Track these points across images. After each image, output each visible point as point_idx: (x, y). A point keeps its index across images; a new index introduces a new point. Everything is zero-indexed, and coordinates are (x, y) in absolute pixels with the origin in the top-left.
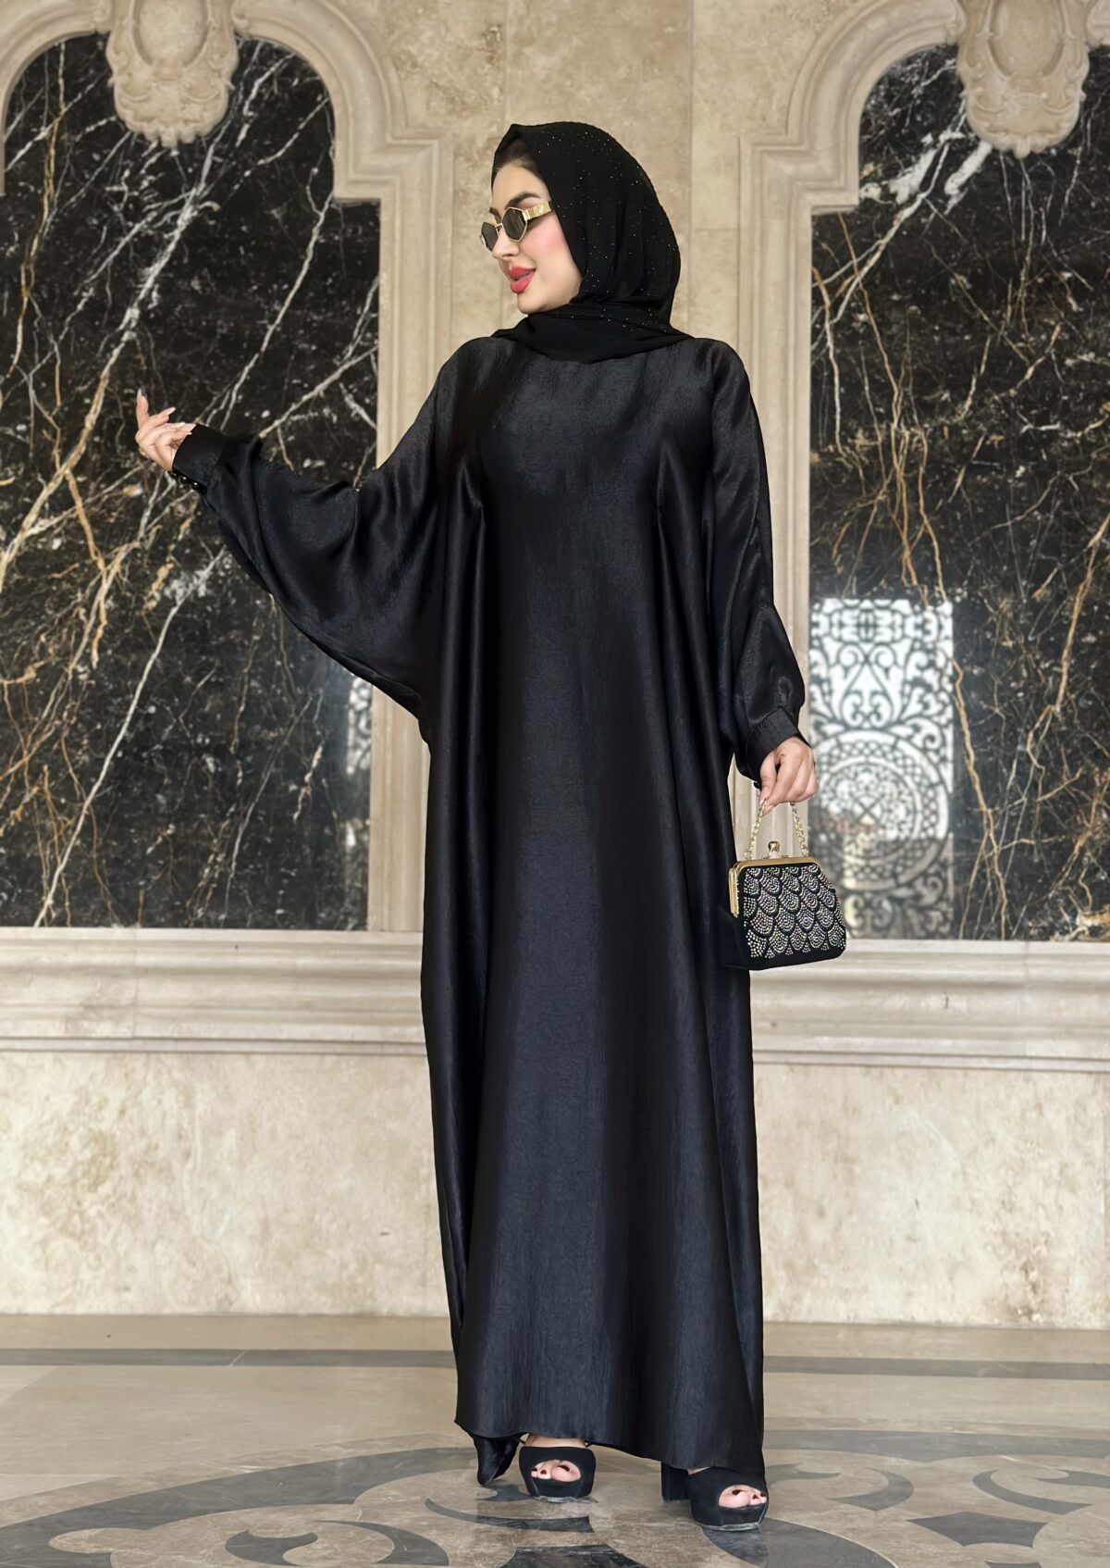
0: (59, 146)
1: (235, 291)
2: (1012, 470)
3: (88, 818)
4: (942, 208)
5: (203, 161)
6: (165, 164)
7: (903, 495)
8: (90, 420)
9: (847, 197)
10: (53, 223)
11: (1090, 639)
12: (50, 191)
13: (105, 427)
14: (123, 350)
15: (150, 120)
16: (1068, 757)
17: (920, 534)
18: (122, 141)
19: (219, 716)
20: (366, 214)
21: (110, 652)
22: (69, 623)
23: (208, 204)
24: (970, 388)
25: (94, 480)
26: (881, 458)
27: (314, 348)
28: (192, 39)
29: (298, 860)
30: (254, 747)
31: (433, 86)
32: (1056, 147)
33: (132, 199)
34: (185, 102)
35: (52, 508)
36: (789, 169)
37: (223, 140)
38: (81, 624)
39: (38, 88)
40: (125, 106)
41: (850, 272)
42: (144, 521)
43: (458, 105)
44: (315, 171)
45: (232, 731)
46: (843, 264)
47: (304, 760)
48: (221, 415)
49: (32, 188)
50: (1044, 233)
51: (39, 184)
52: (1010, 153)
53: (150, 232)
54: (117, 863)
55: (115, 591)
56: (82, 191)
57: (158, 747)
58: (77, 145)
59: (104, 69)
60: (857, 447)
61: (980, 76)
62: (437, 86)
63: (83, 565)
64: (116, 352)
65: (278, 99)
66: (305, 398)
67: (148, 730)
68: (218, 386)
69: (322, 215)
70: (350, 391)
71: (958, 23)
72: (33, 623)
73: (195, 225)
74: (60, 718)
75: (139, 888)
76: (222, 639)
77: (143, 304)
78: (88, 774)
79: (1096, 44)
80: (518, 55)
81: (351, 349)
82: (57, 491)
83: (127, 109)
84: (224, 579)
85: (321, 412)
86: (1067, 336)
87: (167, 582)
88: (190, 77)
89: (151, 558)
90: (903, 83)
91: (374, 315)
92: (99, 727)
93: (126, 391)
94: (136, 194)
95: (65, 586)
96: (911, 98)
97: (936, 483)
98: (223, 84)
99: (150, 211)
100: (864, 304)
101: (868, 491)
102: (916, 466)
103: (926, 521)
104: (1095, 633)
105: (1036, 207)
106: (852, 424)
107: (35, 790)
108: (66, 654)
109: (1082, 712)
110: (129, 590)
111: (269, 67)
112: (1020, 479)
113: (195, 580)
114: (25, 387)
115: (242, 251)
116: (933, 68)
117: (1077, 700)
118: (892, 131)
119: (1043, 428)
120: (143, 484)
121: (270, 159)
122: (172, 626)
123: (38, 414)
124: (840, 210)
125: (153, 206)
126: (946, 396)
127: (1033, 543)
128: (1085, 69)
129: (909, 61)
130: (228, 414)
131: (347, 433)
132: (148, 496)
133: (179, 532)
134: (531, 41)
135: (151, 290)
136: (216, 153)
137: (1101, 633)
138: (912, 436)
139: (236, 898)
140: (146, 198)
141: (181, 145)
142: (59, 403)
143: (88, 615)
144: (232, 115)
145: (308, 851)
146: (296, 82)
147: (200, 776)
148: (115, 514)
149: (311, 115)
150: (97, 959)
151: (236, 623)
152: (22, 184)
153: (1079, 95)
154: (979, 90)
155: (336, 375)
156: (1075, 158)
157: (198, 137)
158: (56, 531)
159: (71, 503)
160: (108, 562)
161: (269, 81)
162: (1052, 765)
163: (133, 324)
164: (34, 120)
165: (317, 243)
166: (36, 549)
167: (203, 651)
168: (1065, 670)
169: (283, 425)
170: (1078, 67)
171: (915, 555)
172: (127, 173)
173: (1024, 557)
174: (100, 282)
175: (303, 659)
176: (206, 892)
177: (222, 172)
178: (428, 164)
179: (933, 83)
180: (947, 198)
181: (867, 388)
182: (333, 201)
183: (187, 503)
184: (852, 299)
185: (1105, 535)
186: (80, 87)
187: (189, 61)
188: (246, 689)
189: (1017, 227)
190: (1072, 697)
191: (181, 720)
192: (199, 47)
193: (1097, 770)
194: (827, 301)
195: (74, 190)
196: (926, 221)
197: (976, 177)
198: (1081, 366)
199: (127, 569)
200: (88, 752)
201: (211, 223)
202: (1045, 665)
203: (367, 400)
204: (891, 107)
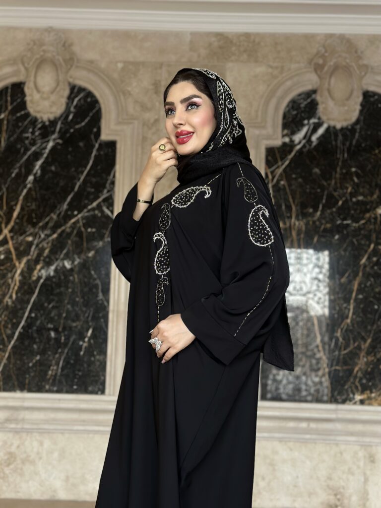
0: (8, 120)
1: (66, 170)
2: (334, 236)
3: (10, 353)
4: (310, 145)
5: (56, 126)
6: (44, 127)
8: (15, 214)
9: (278, 142)
10: (5, 146)
11: (361, 296)
12: (4, 135)
13: (20, 216)
14: (27, 191)
15: (39, 112)
16: (353, 338)
18: (29, 119)
19: (56, 318)
20: (112, 145)
22: (6, 284)
23: (58, 141)
24: (318, 207)
25: (16, 233)
26: (288, 231)
27: (93, 190)
28: (53, 85)
29: (82, 369)
30: (68, 328)
31: (136, 102)
32: (351, 125)
33: (32, 139)
34: (51, 106)
35: (1, 244)
36: (257, 132)
37: (65, 119)
38: (9, 285)
39: (1, 101)
41: (278, 167)
42: (33, 249)
43: (144, 108)
45: (60, 323)
46: (276, 164)
47: (85, 334)
48: (60, 213)
50: (346, 155)
52: (334, 127)
53: (38, 150)
54: (19, 369)
55: (22, 274)
56: (15, 136)
57: (35, 328)
58: (14, 120)
59: (23, 94)
61: (324, 101)
63: (11, 264)
64: (25, 191)
65: (83, 105)
66: (90, 207)
67: (31, 323)
68: (60, 203)
69: (97, 146)
70: (104, 205)
71: (317, 82)
73: (54, 149)
75: (26, 378)
76: (58, 291)
77: (35, 175)
78: (10, 337)
79: (365, 90)
81: (105, 191)
82: (3, 238)
83: (31, 108)
84: (60, 270)
85: (95, 213)
86: (353, 191)
87: (40, 270)
88: (53, 98)
89: (35, 262)
90: (297, 103)
91: (113, 180)
92: (14, 321)
93: (29, 204)
94: (33, 137)
95: (5, 271)
96: (300, 108)
97: (307, 241)
98: (64, 101)
99: (38, 143)
100: (283, 177)
102: (300, 234)
104: (362, 294)
105: (343, 146)
108: (4, 295)
109: (358, 323)
110: (26, 273)
111: (80, 94)
112: (336, 240)
113: (50, 270)
115: (69, 157)
116: (308, 98)
117: (356, 318)
118: (294, 119)
119: (345, 222)
120: (33, 237)
121: (80, 126)
122: (42, 286)
124: (275, 146)
125: (40, 141)
126: (311, 210)
127: (341, 262)
128: (361, 99)
129: (300, 95)
130: (63, 213)
131: (103, 220)
132: (34, 240)
133: (44, 253)
135: (38, 170)
136: (62, 123)
137: (365, 294)
138: (299, 224)
139: (60, 382)
140: (37, 139)
141: (50, 121)
142: (5, 208)
143: (12, 282)
144: (67, 111)
145: (85, 365)
146: (89, 100)
147: (49, 338)
148: (23, 247)
149: (94, 111)
150: (11, 403)
151: (63, 285)
153: (358, 108)
154: (324, 106)
155: (101, 199)
156: (356, 129)
157: (55, 118)
158: (3, 252)
159: (7, 243)
160: (20, 263)
161: (80, 100)
162: (347, 340)
163: (32, 181)
165: (95, 156)
167: (52, 294)
168: (352, 307)
169: (82, 217)
170: (358, 98)
172: (31, 130)
173: (338, 267)
174: (20, 168)
175: (86, 298)
176: (49, 379)
177: (63, 130)
178: (133, 129)
179: (309, 103)
180: (312, 142)
181: (283, 207)
182: (101, 141)
183: (48, 243)
184: (279, 176)
185: (367, 260)
186: (16, 100)
187: (52, 92)
188: (66, 308)
189: (337, 153)
190: (354, 317)
191: (43, 318)
192: (56, 88)
193: (362, 343)
194: (270, 177)
195: (12, 135)
196: (305, 150)
197: (323, 136)
198: (358, 201)
199: (26, 266)
200: (10, 329)
201: (59, 147)
202: (345, 305)
203: (111, 208)
204: (294, 110)
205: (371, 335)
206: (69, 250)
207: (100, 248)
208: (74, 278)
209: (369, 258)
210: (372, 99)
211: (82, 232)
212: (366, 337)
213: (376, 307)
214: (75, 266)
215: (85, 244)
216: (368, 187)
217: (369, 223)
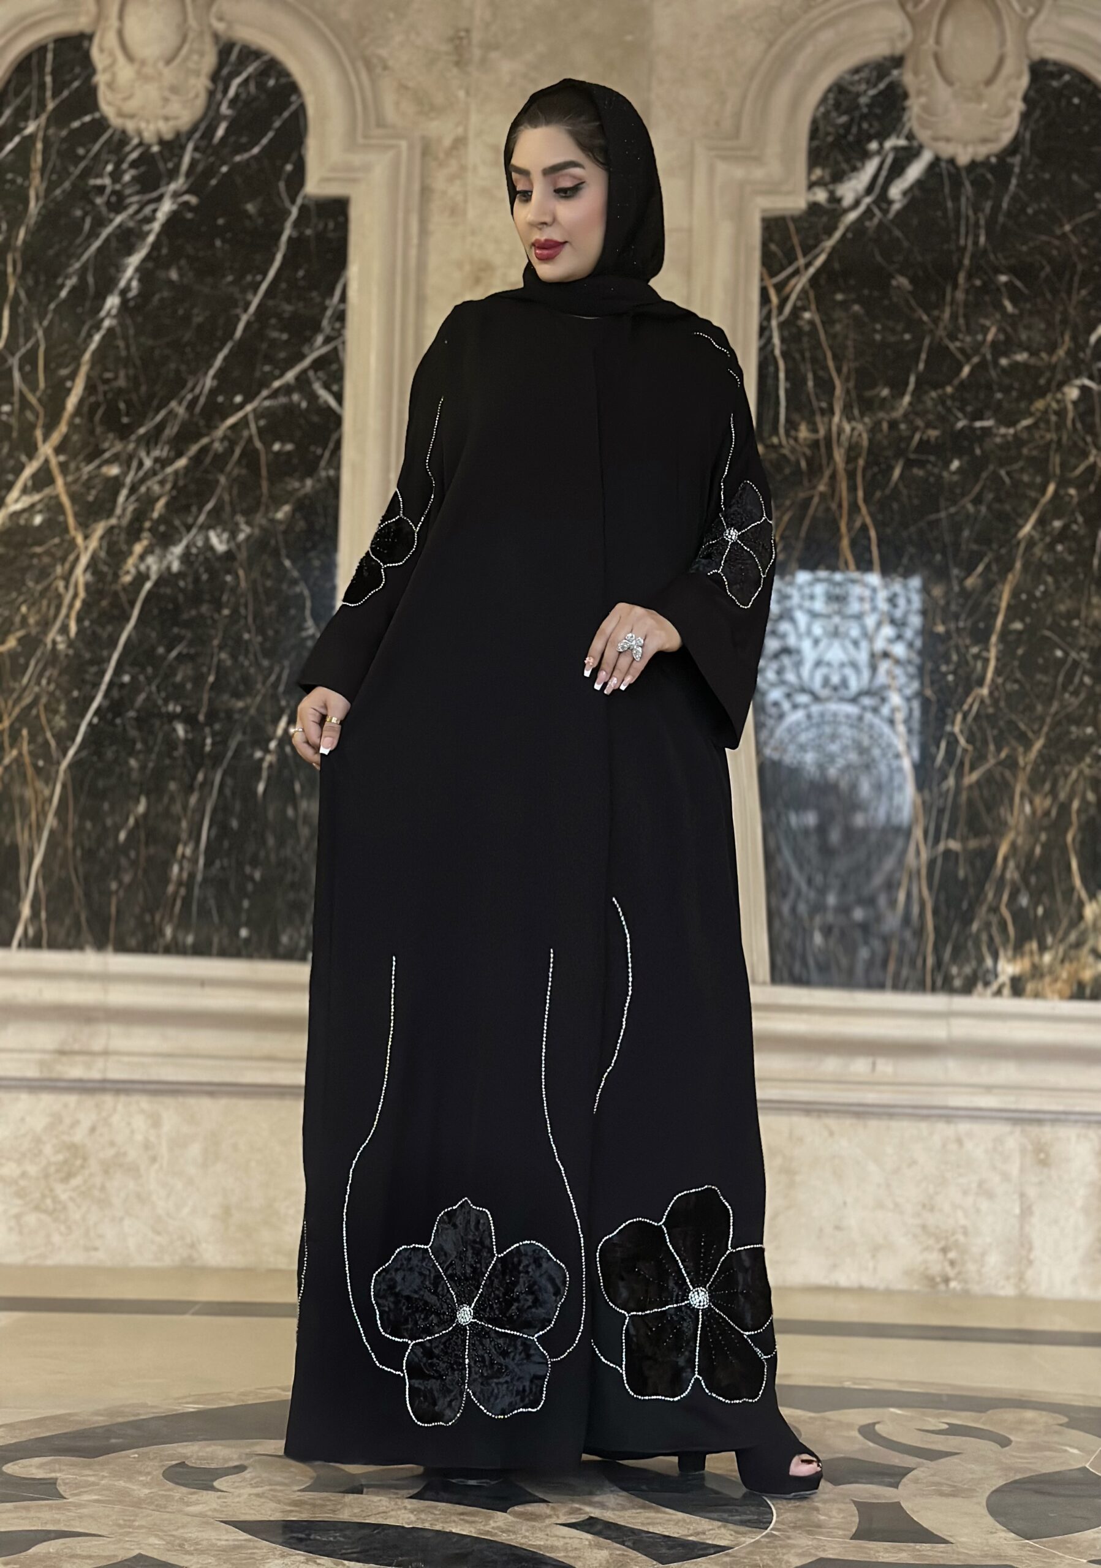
0: (46, 141)
1: (209, 280)
2: (948, 464)
3: (64, 783)
4: (885, 212)
5: (181, 157)
6: (146, 159)
7: (843, 486)
8: (72, 402)
9: (796, 200)
10: (39, 214)
11: (1018, 626)
12: (36, 184)
13: (85, 409)
14: (104, 337)
15: (132, 116)
16: (995, 739)
17: (858, 524)
18: (105, 137)
19: (189, 686)
20: (337, 210)
21: (87, 623)
22: (50, 594)
23: (187, 198)
24: (907, 384)
25: (74, 456)
26: (823, 450)
27: (285, 337)
28: (173, 40)
30: (222, 715)
31: (402, 88)
32: (997, 156)
33: (114, 192)
34: (166, 100)
35: (34, 484)
36: (739, 173)
37: (202, 137)
38: (60, 597)
39: (24, 86)
40: (109, 104)
41: (797, 272)
42: (121, 499)
43: (427, 107)
44: (289, 167)
45: (200, 700)
46: (790, 263)
47: (270, 728)
48: (195, 400)
49: (19, 180)
50: (982, 239)
51: (26, 173)
52: (952, 161)
53: (131, 224)
55: (92, 565)
56: (67, 185)
57: (132, 714)
58: (63, 140)
59: (89, 68)
60: (801, 440)
61: (925, 86)
62: (406, 88)
63: (63, 541)
64: (97, 338)
65: (255, 99)
66: (277, 384)
67: (122, 698)
68: (193, 372)
69: (295, 211)
70: (318, 379)
71: (903, 36)
72: (14, 595)
73: (174, 219)
74: (38, 683)
76: (193, 612)
77: (124, 293)
78: (65, 738)
79: (1036, 57)
80: (483, 61)
81: (320, 339)
82: (39, 470)
83: (110, 106)
84: (197, 555)
85: (291, 400)
86: (1002, 337)
87: (142, 558)
88: (169, 75)
89: (128, 534)
90: (849, 92)
91: (341, 307)
92: (75, 694)
93: (108, 375)
94: (118, 187)
95: (46, 560)
96: (858, 106)
97: (874, 475)
98: (200, 84)
99: (131, 204)
100: (809, 302)
101: (810, 481)
102: (856, 459)
103: (864, 510)
104: (1022, 620)
105: (975, 213)
106: (796, 417)
107: (15, 753)
108: (45, 624)
109: (1009, 696)
110: (105, 563)
111: (246, 67)
112: (954, 473)
113: (169, 557)
114: (10, 370)
115: (218, 243)
116: (880, 77)
117: (1003, 684)
118: (840, 138)
119: (978, 424)
120: (121, 465)
121: (246, 156)
122: (147, 600)
123: (22, 396)
124: (787, 213)
125: (135, 199)
126: (885, 392)
127: (966, 533)
128: (1025, 81)
129: (857, 70)
130: (202, 400)
131: (316, 419)
132: (125, 474)
133: (153, 510)
134: (496, 47)
135: (130, 280)
136: (196, 149)
137: (1028, 620)
138: (853, 429)
140: (128, 191)
141: (161, 142)
142: (42, 384)
143: (67, 587)
144: (211, 114)
146: (271, 83)
147: (171, 742)
148: (94, 492)
149: (286, 114)
151: (207, 597)
152: (9, 176)
153: (1019, 106)
154: (923, 100)
155: (307, 362)
156: (1012, 166)
157: (178, 135)
158: (39, 507)
159: (51, 481)
160: (86, 537)
161: (246, 81)
162: (978, 744)
163: (114, 312)
164: (21, 115)
165: (290, 238)
166: (18, 524)
167: (176, 623)
168: (993, 654)
169: (254, 410)
170: (1019, 77)
171: (853, 544)
172: (110, 168)
173: (956, 545)
174: (82, 273)
175: (270, 633)
177: (200, 167)
178: (396, 164)
179: (881, 93)
180: (890, 203)
181: (810, 384)
182: (305, 197)
183: (162, 483)
184: (799, 298)
185: (1034, 527)
186: (67, 84)
187: (169, 62)
188: (215, 660)
189: (958, 232)
190: (1000, 680)
191: (154, 688)
192: (179, 48)
193: (1021, 749)
194: (774, 299)
195: (59, 183)
196: (871, 224)
197: (919, 183)
198: (1015, 365)
199: (105, 544)
200: (64, 718)
201: (189, 216)
202: (975, 650)
203: (335, 388)
204: (840, 115)
205: (1045, 729)
206: (220, 501)
207: (306, 496)
208: (237, 577)
209: (1042, 522)
210: (1055, 84)
211: (256, 451)
212: (1030, 734)
213: (1059, 653)
214: (239, 546)
215: (265, 484)
216: (1042, 326)
217: (1042, 425)
